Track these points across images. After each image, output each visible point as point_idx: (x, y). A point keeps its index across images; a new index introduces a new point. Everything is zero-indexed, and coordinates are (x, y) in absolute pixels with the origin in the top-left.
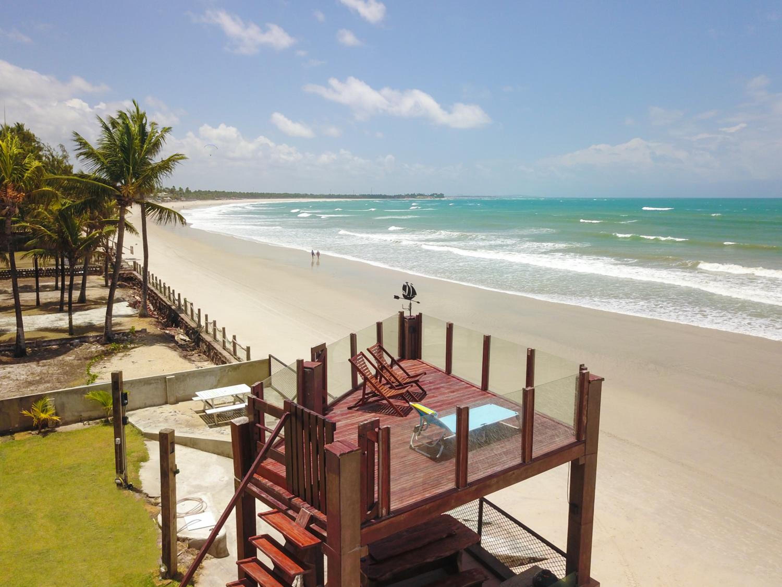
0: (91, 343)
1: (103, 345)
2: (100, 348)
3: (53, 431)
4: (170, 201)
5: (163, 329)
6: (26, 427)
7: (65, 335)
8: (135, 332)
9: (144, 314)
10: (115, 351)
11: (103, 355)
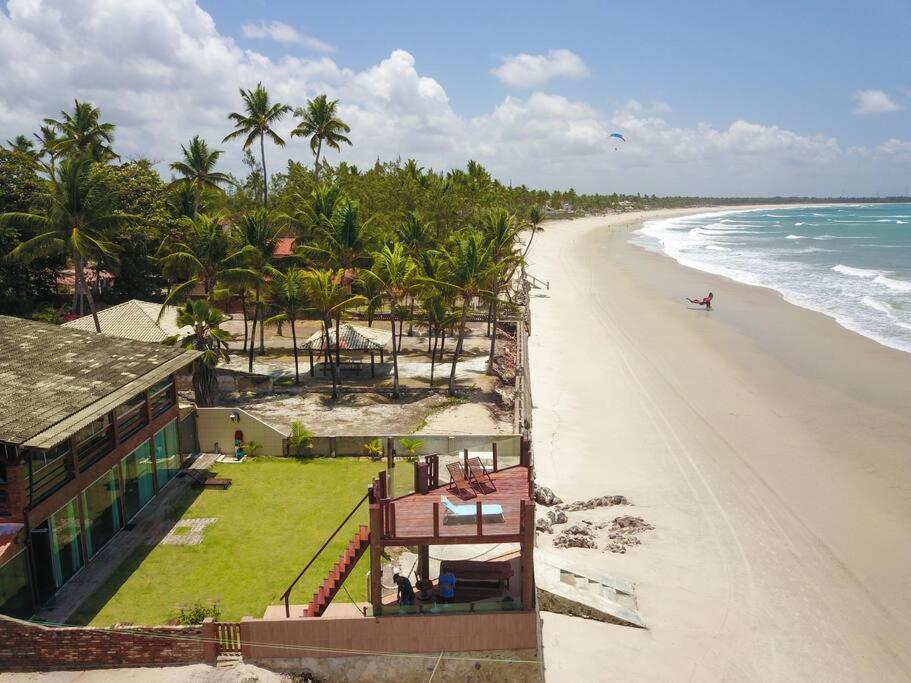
0: (440, 394)
1: (447, 397)
2: (445, 399)
3: (379, 460)
4: (632, 211)
5: (500, 387)
6: (366, 454)
7: (427, 385)
8: (473, 389)
9: (490, 372)
10: (451, 404)
11: (444, 405)
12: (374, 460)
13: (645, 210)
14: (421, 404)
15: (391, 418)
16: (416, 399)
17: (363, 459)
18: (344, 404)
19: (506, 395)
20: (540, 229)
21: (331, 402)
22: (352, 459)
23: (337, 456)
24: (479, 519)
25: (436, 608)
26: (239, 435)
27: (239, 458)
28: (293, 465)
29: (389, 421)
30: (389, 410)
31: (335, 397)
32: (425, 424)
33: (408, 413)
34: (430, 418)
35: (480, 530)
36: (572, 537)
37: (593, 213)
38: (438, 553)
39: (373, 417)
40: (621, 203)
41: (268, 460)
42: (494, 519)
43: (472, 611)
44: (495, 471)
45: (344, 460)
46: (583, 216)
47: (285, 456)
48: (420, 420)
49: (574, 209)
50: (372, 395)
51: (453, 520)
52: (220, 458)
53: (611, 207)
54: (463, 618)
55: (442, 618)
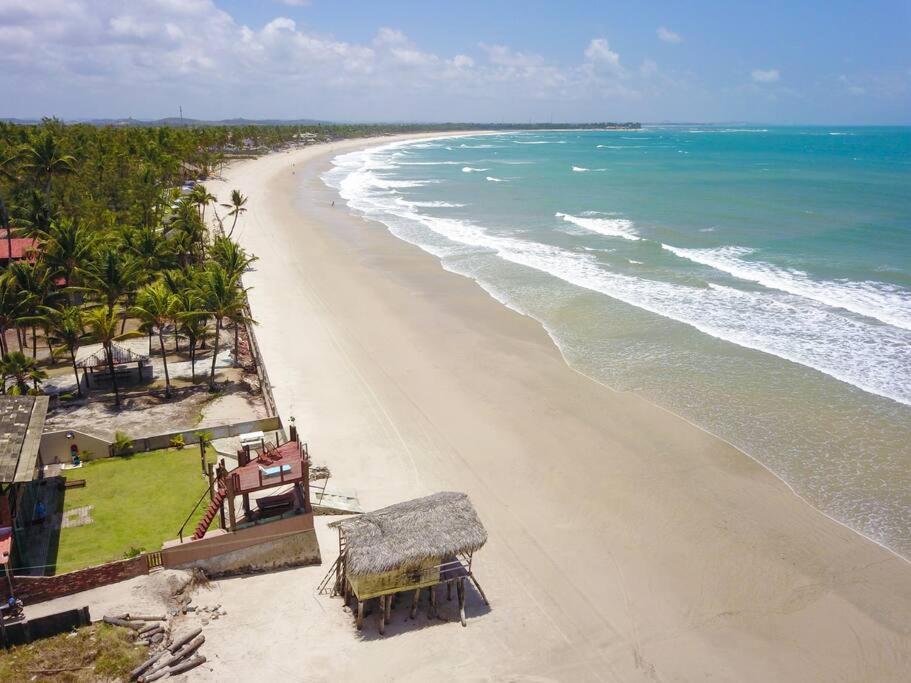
0: (204, 390)
1: (209, 392)
2: (209, 394)
3: (182, 448)
4: (315, 144)
5: (246, 376)
6: (172, 445)
7: (190, 384)
8: (227, 382)
9: (235, 365)
10: (215, 397)
11: (209, 400)
12: (179, 449)
13: (327, 142)
14: (191, 400)
15: (174, 414)
16: (185, 396)
17: (170, 449)
18: (129, 408)
19: (252, 382)
20: (243, 209)
21: (116, 408)
22: (162, 450)
23: (151, 450)
24: (282, 473)
25: (262, 521)
26: (74, 448)
27: (77, 464)
28: (121, 463)
29: (174, 418)
30: (168, 409)
31: (118, 404)
32: (202, 416)
33: (185, 409)
34: (203, 411)
35: (282, 478)
36: (318, 473)
37: (276, 149)
38: (254, 496)
39: (159, 416)
40: (302, 135)
41: (101, 462)
42: (288, 472)
43: (282, 518)
44: (278, 446)
45: (157, 452)
46: (267, 153)
47: (111, 457)
48: (195, 414)
49: (256, 145)
50: (149, 398)
51: (269, 476)
52: (63, 466)
53: (292, 139)
54: (277, 523)
55: (268, 525)
